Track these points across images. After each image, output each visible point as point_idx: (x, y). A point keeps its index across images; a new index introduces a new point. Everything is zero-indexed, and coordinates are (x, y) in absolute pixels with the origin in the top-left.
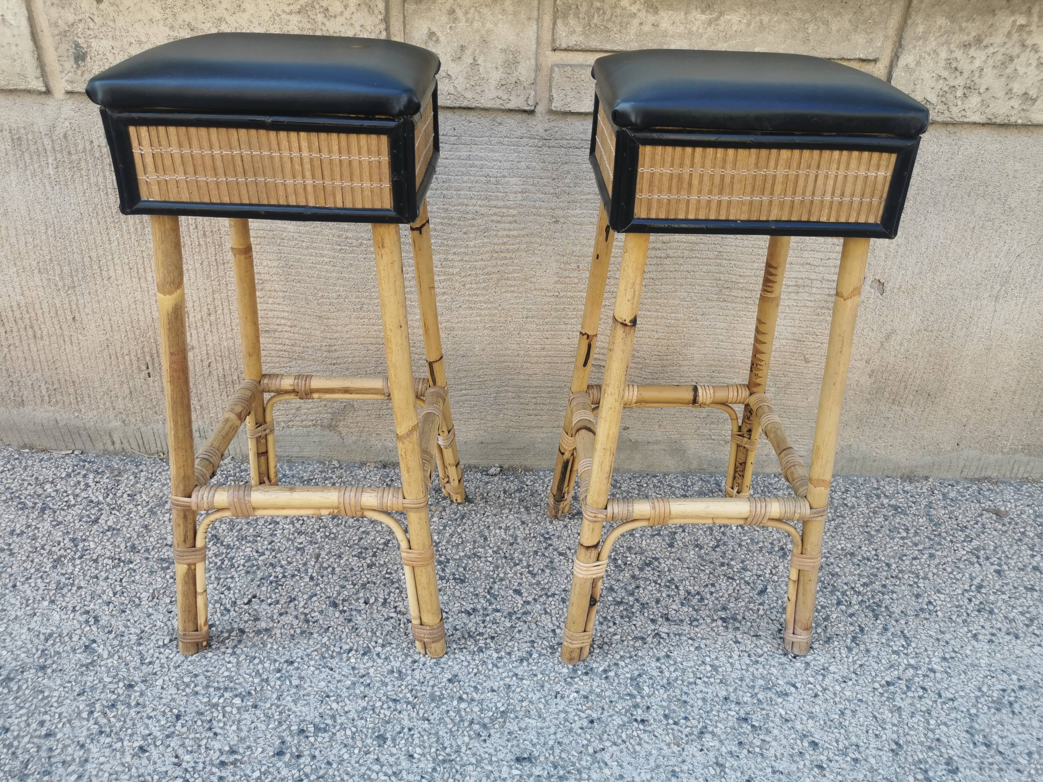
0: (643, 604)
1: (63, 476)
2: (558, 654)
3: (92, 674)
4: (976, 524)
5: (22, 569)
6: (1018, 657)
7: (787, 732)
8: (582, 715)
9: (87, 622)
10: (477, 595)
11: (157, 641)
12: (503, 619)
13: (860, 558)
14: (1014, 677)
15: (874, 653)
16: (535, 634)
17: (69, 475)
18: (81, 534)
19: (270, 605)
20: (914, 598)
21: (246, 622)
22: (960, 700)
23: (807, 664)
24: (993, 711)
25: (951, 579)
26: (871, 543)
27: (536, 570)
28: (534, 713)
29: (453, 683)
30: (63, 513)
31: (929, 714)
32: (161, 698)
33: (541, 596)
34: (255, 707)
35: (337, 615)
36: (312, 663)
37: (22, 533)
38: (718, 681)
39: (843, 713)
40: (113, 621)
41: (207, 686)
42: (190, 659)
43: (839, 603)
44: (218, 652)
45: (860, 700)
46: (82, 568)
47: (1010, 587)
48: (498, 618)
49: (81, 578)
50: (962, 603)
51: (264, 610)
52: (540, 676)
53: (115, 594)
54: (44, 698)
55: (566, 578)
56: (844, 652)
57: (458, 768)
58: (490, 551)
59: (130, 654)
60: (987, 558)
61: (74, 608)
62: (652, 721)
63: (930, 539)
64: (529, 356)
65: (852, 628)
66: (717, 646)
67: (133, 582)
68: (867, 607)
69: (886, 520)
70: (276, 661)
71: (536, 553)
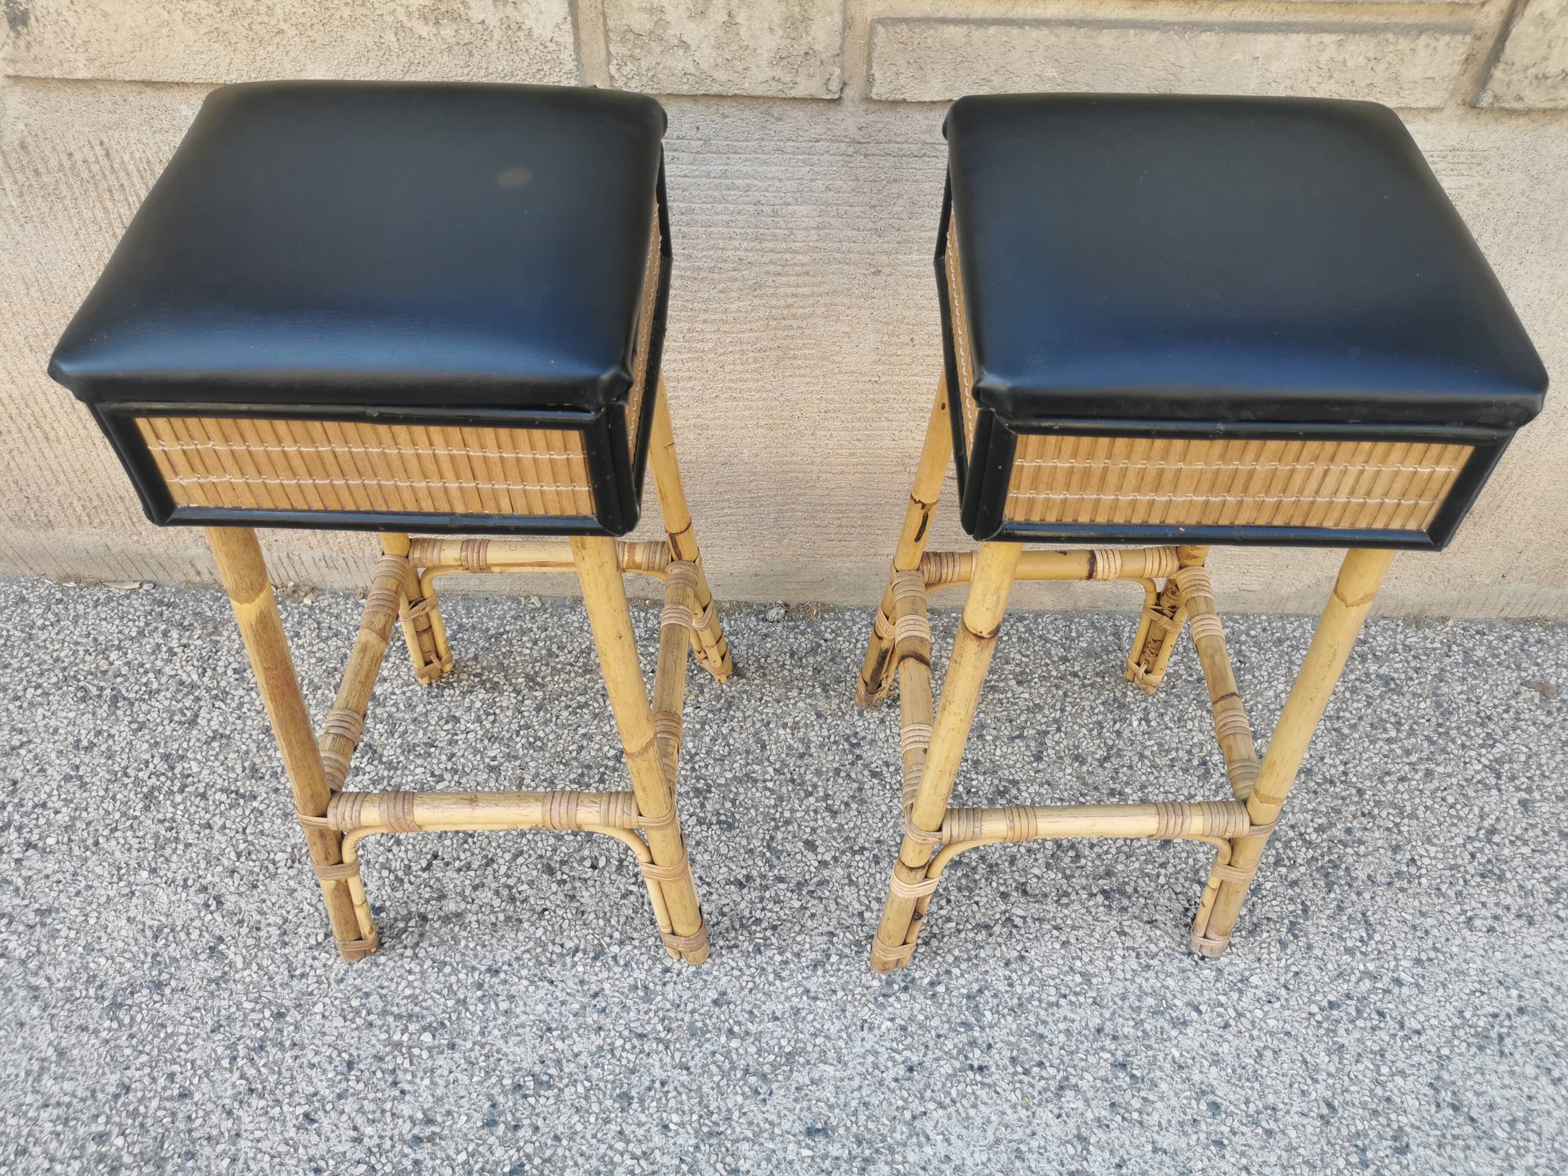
0: (991, 866)
1: (134, 634)
2: (866, 955)
3: (226, 995)
4: (1506, 711)
5: (102, 812)
6: (1526, 956)
7: (1179, 1086)
8: (898, 1058)
9: (207, 905)
10: (751, 851)
11: (308, 936)
12: (789, 894)
13: (1319, 778)
14: (1514, 993)
15: (1318, 952)
16: (834, 922)
17: (141, 633)
18: (176, 746)
19: (459, 870)
20: (1389, 853)
21: (427, 901)
22: (1430, 1032)
23: (1220, 971)
24: (1474, 1049)
25: (1451, 816)
26: (1340, 750)
27: (838, 803)
28: (831, 1054)
29: (720, 1006)
30: (145, 707)
31: (1382, 1056)
32: (324, 1034)
33: (843, 852)
34: (452, 1046)
35: (554, 889)
36: (524, 972)
37: (92, 745)
38: (1090, 1001)
39: (1260, 1056)
40: (243, 905)
41: (384, 1013)
42: (355, 967)
43: (1278, 862)
44: (393, 954)
45: (1288, 1034)
46: (186, 811)
47: (1538, 832)
48: (781, 893)
49: (187, 827)
50: (1460, 861)
51: (451, 879)
52: (840, 994)
53: (239, 855)
54: (168, 1036)
55: (881, 820)
56: (1275, 949)
57: (729, 1145)
58: (770, 770)
59: (273, 962)
60: (1513, 778)
61: (185, 880)
62: (993, 1069)
63: (1432, 743)
64: (828, 464)
65: (1291, 908)
66: (1093, 940)
67: (262, 833)
68: (1318, 870)
69: (1369, 704)
70: (474, 969)
71: (837, 772)
